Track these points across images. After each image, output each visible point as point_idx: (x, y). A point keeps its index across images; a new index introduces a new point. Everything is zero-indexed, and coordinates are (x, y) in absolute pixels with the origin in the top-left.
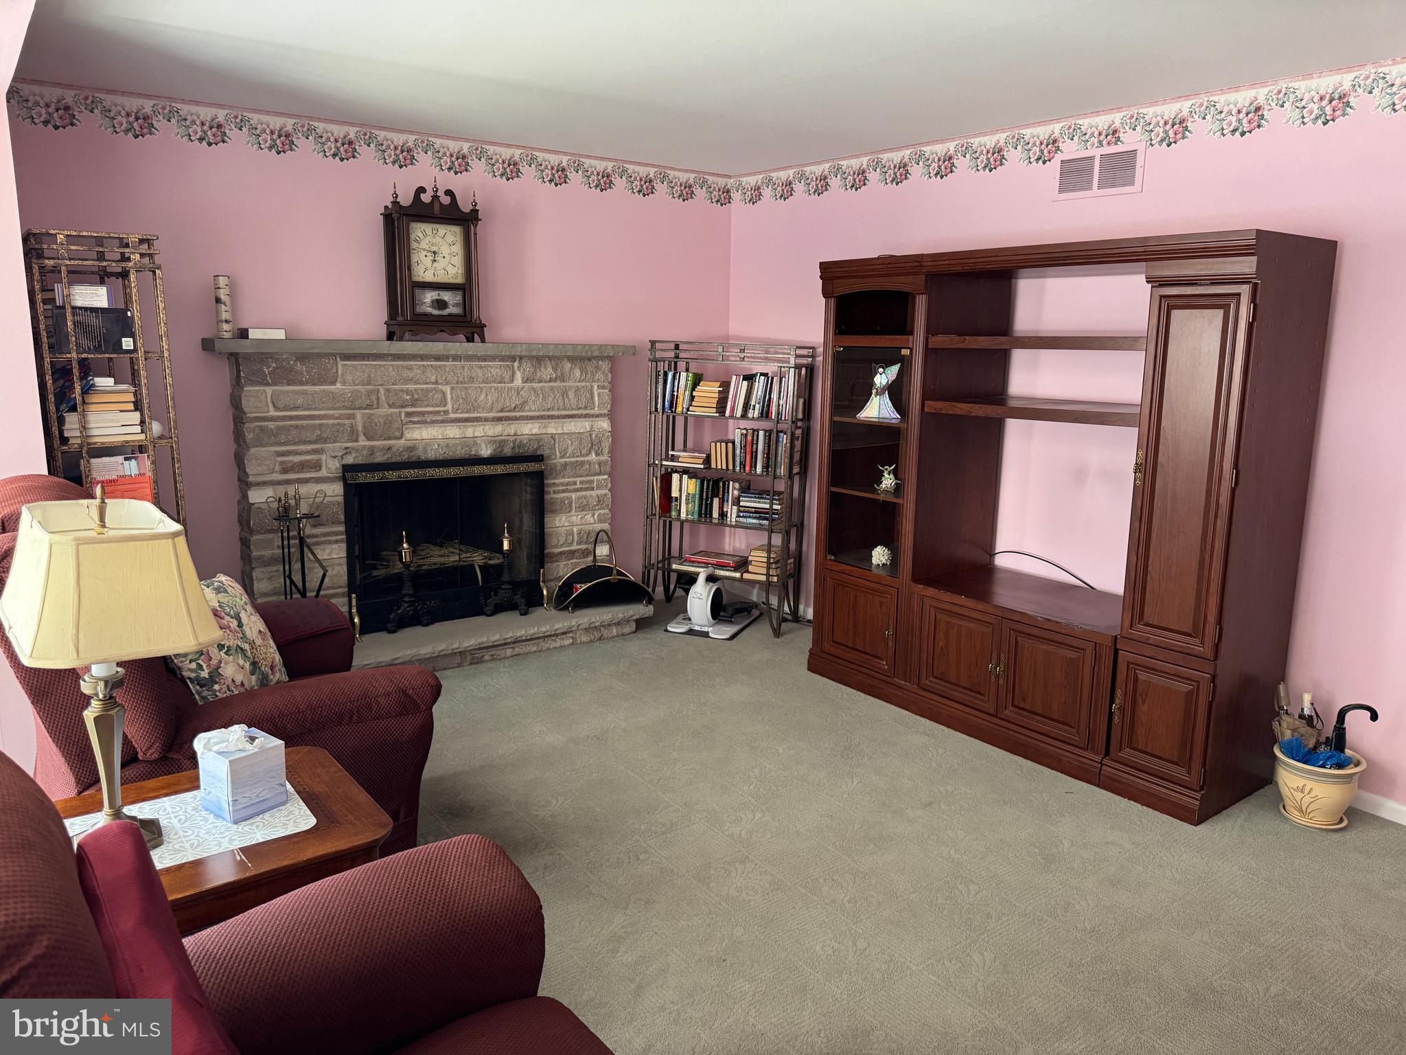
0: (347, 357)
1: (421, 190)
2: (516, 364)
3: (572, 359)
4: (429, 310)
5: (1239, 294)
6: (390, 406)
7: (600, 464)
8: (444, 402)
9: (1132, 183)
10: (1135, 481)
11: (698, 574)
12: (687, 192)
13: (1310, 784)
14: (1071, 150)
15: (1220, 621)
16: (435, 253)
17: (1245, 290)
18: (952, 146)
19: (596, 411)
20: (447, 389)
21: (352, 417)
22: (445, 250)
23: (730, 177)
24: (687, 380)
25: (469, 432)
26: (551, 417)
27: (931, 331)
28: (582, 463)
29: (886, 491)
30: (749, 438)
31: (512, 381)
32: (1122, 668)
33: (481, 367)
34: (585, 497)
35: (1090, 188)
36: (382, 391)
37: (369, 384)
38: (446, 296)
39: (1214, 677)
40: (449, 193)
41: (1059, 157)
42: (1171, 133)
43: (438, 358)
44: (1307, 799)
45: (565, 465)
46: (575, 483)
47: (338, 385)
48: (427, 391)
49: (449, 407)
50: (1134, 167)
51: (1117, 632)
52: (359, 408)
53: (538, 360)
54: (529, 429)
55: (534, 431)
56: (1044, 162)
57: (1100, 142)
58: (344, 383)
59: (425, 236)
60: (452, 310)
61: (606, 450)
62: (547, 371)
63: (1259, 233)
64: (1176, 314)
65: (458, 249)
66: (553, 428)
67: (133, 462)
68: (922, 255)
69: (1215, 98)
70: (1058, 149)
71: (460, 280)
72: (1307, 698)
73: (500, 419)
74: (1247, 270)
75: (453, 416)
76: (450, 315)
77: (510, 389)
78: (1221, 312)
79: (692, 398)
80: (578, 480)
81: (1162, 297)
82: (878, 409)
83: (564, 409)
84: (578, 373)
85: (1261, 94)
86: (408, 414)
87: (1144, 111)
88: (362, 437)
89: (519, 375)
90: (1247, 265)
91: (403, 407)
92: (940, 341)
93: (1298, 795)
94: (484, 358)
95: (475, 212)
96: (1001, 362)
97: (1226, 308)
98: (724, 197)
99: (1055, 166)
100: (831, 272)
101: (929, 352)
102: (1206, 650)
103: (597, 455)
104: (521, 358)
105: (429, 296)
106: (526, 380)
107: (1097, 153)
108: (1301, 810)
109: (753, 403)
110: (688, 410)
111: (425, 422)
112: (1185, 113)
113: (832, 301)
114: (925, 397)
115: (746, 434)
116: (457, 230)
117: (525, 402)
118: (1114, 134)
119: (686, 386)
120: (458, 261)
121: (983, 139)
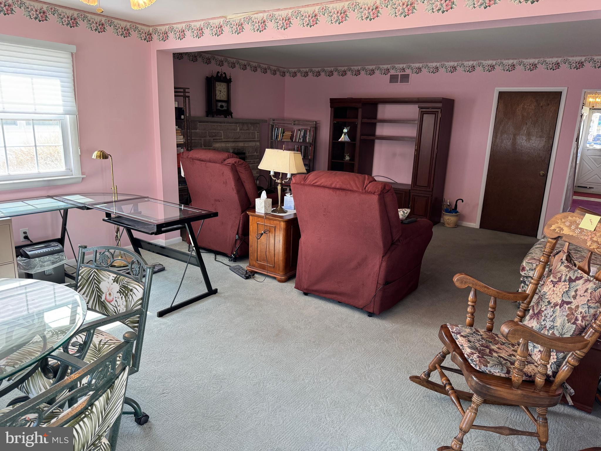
0: (200, 122)
1: (218, 72)
2: (238, 125)
3: (251, 123)
4: (220, 108)
5: (438, 111)
6: (210, 137)
7: (257, 156)
8: (221, 137)
9: (408, 82)
10: (415, 153)
11: (287, 189)
12: (274, 73)
13: (450, 218)
14: (392, 72)
15: (433, 183)
16: (220, 91)
17: (439, 110)
18: (360, 68)
19: (256, 139)
20: (222, 132)
21: (201, 140)
22: (223, 90)
23: (285, 68)
24: (281, 130)
25: (227, 145)
26: (246, 141)
27: (363, 117)
28: (253, 155)
29: (347, 160)
30: (299, 148)
31: (237, 130)
32: (411, 196)
33: (230, 126)
34: (253, 166)
35: (398, 83)
36: (207, 132)
37: (205, 130)
38: (223, 104)
39: (432, 195)
40: (225, 73)
41: (389, 74)
42: (417, 71)
43: (220, 123)
44: (450, 221)
45: (249, 156)
46: (251, 162)
47: (198, 130)
48: (218, 132)
49: (222, 138)
50: (409, 78)
51: (410, 189)
52: (203, 137)
53: (243, 123)
54: (241, 144)
55: (242, 145)
56: (386, 75)
57: (400, 71)
58: (199, 130)
59: (218, 85)
60: (225, 108)
61: (258, 152)
62: (245, 127)
63: (443, 98)
64: (424, 115)
65: (226, 90)
66: (246, 145)
67: (183, 149)
68: (361, 98)
69: (428, 64)
70: (389, 71)
71: (226, 99)
72: (448, 201)
73: (234, 141)
74: (440, 106)
75: (223, 140)
76: (224, 110)
77: (237, 132)
78: (434, 115)
79: (283, 136)
80: (252, 160)
81: (421, 111)
82: (344, 138)
83: (249, 139)
84: (252, 128)
85: (438, 64)
86: (214, 139)
87: (411, 65)
88: (203, 146)
89: (238, 128)
90: (440, 105)
91: (212, 137)
92: (365, 120)
93: (448, 221)
94: (230, 123)
95: (230, 79)
96: (374, 126)
97: (435, 114)
98: (283, 74)
99: (388, 76)
100: (333, 101)
101: (362, 123)
102: (431, 190)
103: (257, 153)
104: (239, 123)
105: (219, 104)
106: (240, 130)
107: (400, 74)
108: (448, 224)
109: (300, 138)
110: (282, 139)
111: (217, 142)
112: (421, 66)
113: (333, 109)
114: (361, 135)
115: (298, 147)
116: (225, 84)
117: (240, 137)
118: (404, 70)
119: (281, 133)
120: (225, 93)
121: (369, 67)
